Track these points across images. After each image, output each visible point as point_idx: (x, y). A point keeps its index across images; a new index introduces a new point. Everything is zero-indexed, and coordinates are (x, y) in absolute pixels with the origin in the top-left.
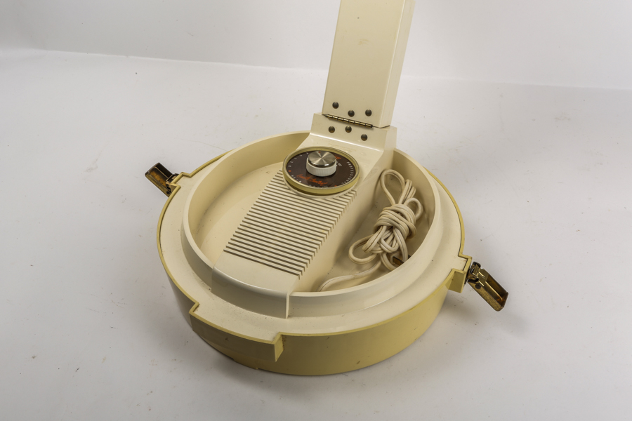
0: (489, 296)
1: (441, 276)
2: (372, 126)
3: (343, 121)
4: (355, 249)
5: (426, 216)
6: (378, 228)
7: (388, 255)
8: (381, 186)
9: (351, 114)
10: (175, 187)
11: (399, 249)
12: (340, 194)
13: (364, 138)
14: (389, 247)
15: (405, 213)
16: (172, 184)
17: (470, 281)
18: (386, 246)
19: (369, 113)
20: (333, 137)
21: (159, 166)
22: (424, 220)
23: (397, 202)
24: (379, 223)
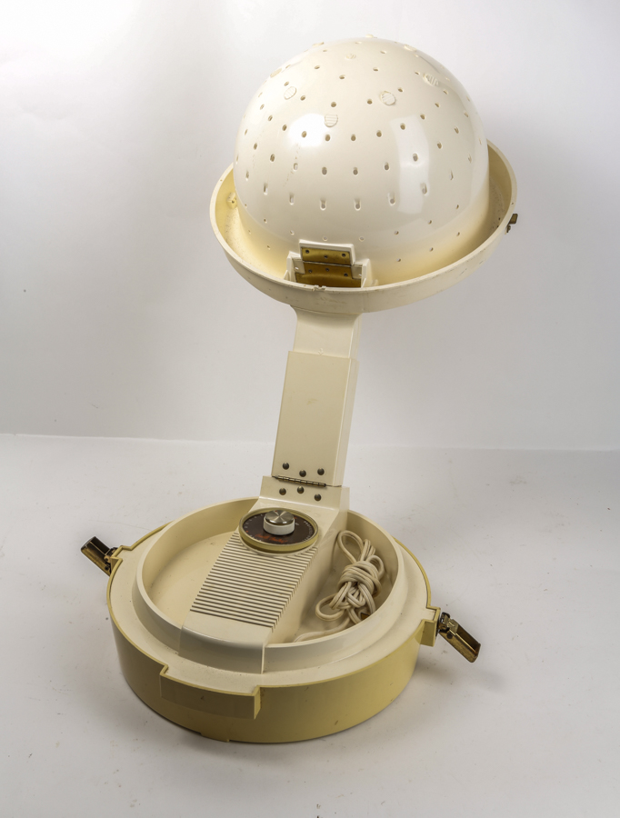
0: (461, 647)
1: (412, 626)
2: (325, 485)
3: (295, 482)
4: (321, 607)
5: (388, 576)
6: (343, 584)
7: (356, 610)
8: (340, 547)
9: (303, 474)
10: (117, 560)
11: (366, 605)
12: (302, 552)
13: (318, 498)
14: (357, 601)
15: (369, 569)
16: (113, 557)
17: (442, 631)
18: (354, 600)
19: (321, 472)
20: (285, 499)
21: (95, 541)
22: (388, 579)
23: (358, 559)
24: (342, 580)
